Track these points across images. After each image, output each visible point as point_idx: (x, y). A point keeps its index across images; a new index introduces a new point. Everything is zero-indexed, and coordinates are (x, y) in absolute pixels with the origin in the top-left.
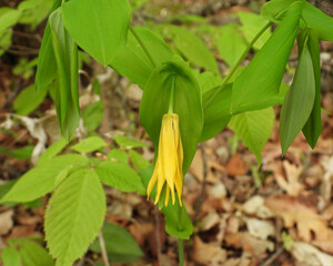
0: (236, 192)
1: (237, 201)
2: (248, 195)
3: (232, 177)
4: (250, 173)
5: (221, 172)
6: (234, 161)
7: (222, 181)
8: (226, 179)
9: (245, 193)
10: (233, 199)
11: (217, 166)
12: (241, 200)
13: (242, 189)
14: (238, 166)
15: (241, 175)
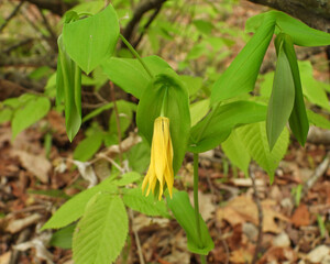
0: (301, 242)
1: (301, 250)
2: (313, 245)
3: (296, 227)
4: (316, 223)
5: (285, 222)
6: (299, 212)
7: (286, 231)
8: (290, 229)
9: (311, 243)
10: (297, 249)
11: (281, 216)
12: (306, 250)
13: (307, 239)
14: (304, 216)
15: (307, 225)
